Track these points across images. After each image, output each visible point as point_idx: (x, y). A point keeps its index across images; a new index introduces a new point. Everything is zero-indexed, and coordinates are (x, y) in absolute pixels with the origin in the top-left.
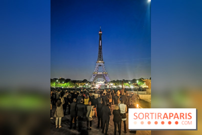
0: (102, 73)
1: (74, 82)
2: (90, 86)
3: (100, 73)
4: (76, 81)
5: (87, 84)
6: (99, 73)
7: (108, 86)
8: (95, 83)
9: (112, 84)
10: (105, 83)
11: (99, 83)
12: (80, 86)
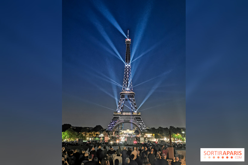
0: (130, 114)
1: (78, 130)
2: (107, 139)
3: (127, 114)
4: (81, 128)
5: (102, 135)
6: (124, 114)
7: (142, 139)
8: (117, 132)
9: (149, 135)
10: (137, 132)
11: (125, 132)
12: (89, 139)
